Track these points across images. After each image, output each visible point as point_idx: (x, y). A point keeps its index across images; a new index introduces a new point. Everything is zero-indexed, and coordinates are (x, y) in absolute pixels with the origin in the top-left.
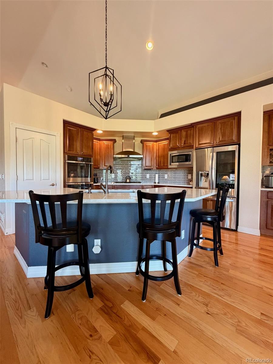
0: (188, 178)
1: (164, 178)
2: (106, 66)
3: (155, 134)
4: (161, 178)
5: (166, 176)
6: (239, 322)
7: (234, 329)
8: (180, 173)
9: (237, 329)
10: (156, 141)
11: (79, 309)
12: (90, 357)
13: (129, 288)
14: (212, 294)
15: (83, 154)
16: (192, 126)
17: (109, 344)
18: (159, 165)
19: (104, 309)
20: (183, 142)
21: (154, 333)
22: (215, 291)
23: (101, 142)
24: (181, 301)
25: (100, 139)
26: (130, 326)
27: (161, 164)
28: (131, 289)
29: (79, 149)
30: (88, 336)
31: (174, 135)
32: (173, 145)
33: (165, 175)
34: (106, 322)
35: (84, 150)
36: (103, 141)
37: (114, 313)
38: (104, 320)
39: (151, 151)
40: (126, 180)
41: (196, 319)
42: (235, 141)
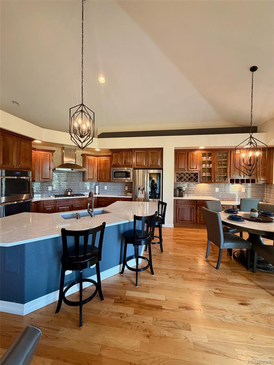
0: (125, 189)
1: (104, 189)
2: (82, 103)
3: (98, 150)
4: (101, 189)
5: (106, 188)
6: (183, 275)
7: (182, 279)
8: (119, 185)
9: (183, 279)
10: (97, 156)
11: (100, 310)
12: (130, 325)
13: (123, 284)
14: (167, 268)
15: (20, 168)
16: (131, 150)
17: (135, 314)
18: (101, 178)
19: (116, 301)
20: (124, 161)
21: (152, 298)
22: (167, 266)
23: (37, 151)
24: (156, 278)
25: (36, 149)
26: (139, 302)
27: (102, 177)
28: (124, 284)
29: (15, 161)
30: (120, 318)
31: (116, 154)
32: (115, 162)
33: (105, 186)
34: (124, 307)
35: (21, 162)
36: (40, 152)
37: (125, 300)
38: (122, 307)
39: (93, 164)
40: (67, 193)
41: (167, 283)
42: (160, 167)
